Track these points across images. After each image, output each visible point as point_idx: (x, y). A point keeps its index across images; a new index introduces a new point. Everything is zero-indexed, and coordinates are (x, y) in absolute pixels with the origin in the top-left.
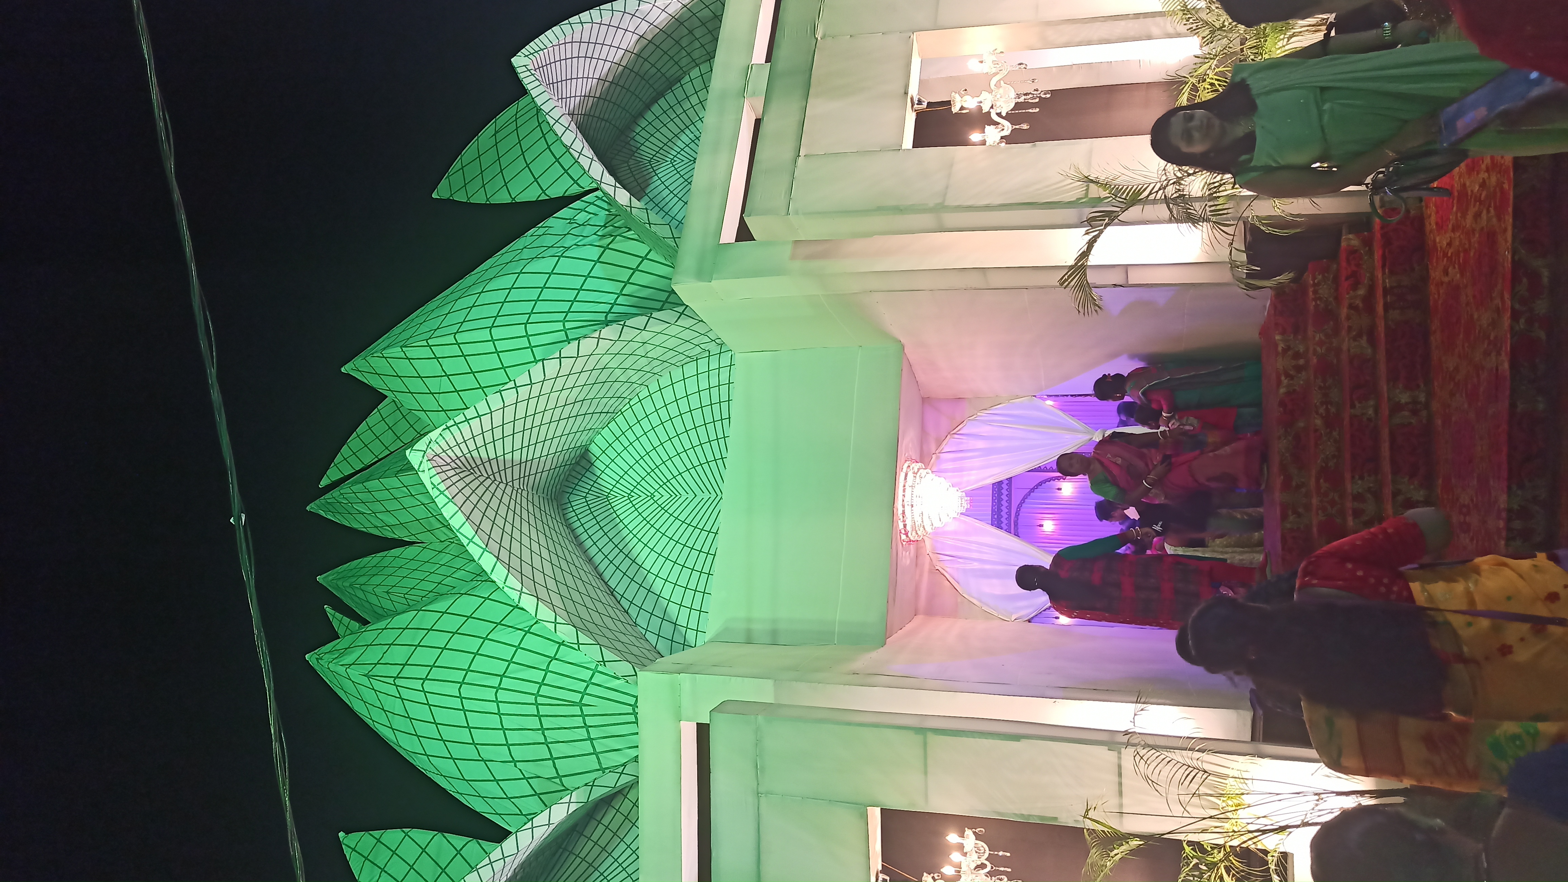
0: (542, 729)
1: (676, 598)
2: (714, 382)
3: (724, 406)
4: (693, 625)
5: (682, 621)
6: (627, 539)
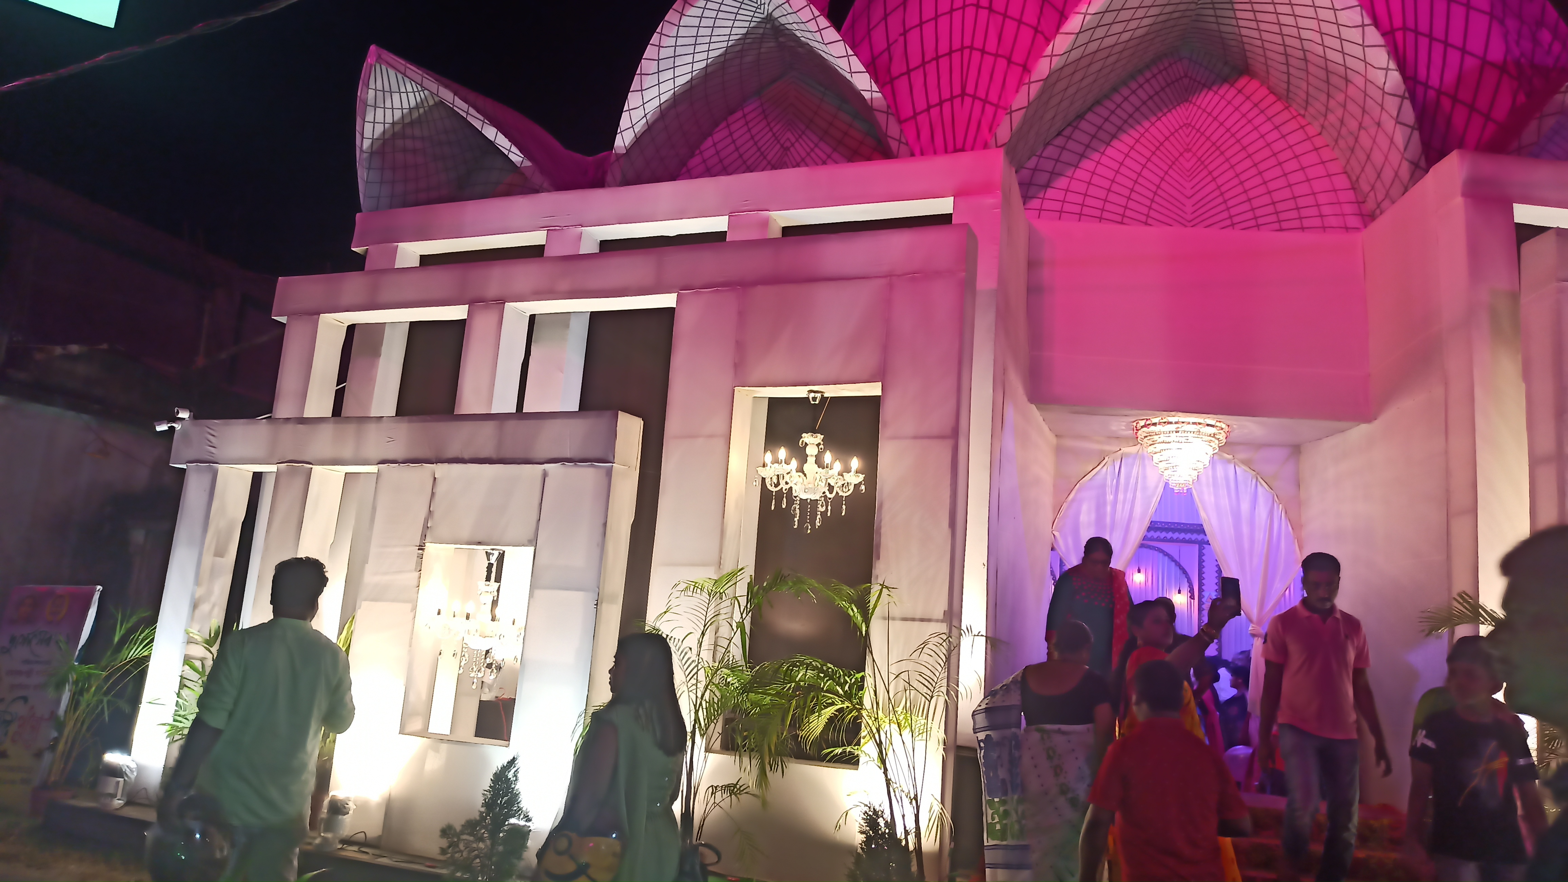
1: (1076, 186)
5: (1050, 193)
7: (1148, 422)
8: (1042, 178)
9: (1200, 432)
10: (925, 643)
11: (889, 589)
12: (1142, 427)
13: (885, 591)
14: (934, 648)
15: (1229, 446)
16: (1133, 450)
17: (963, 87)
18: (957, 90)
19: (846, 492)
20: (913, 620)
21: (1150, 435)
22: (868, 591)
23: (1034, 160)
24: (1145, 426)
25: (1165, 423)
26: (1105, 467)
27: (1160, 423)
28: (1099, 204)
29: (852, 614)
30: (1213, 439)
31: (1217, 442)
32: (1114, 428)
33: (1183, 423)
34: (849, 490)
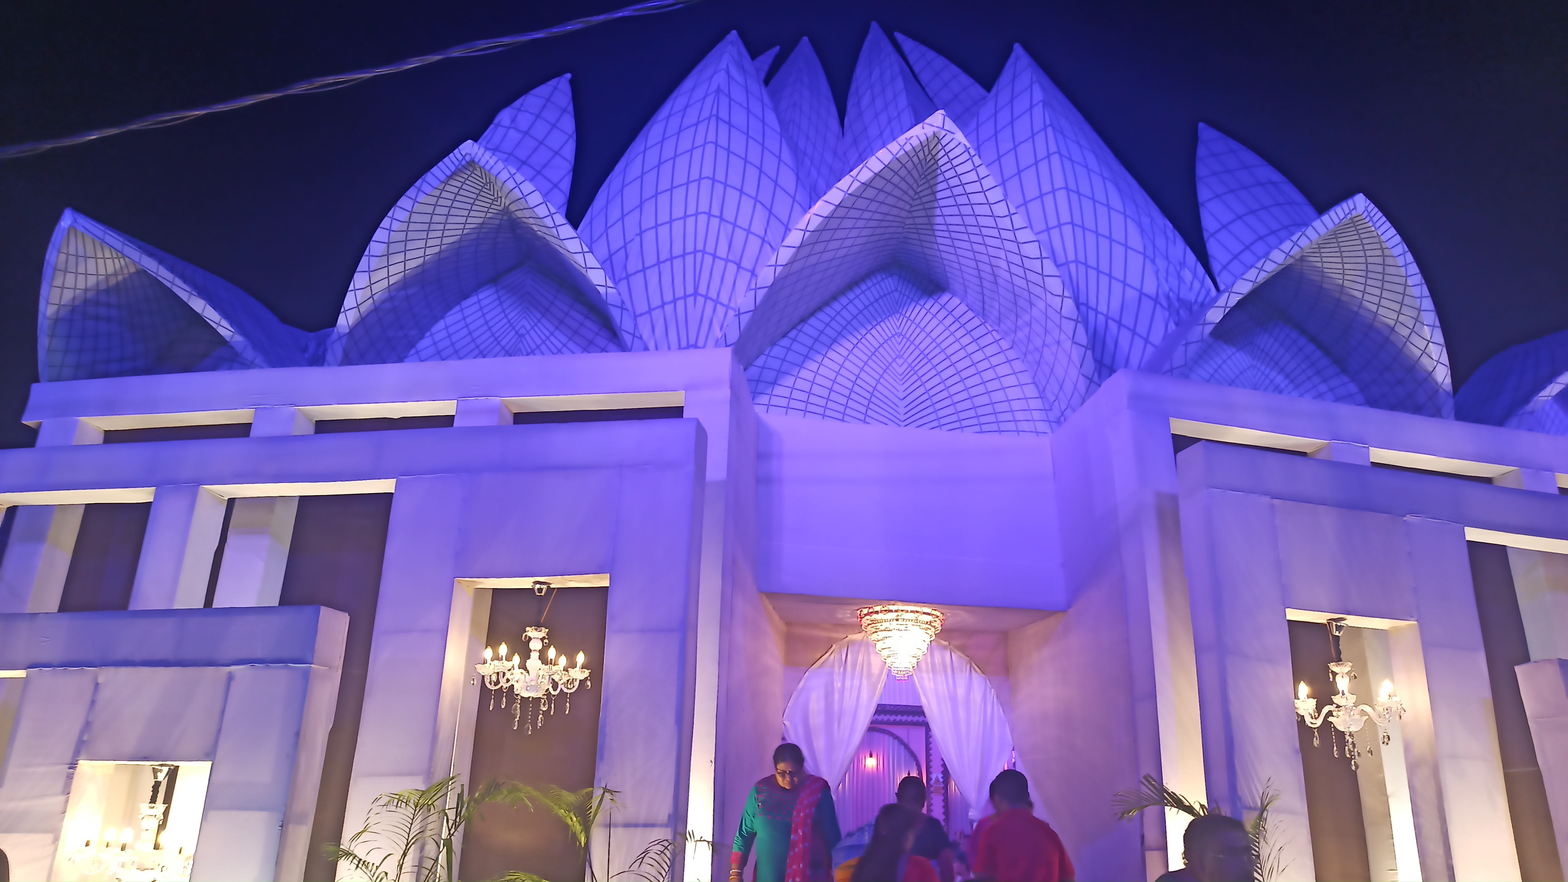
0: (671, 259)
1: (800, 384)
2: (1019, 416)
3: (994, 427)
4: (775, 401)
5: (778, 390)
6: (856, 334)
7: (871, 610)
8: (769, 376)
9: (917, 620)
10: (646, 852)
11: (613, 793)
12: (866, 615)
13: (608, 796)
14: (657, 857)
15: (946, 634)
16: (858, 637)
17: (696, 288)
18: (690, 290)
19: (570, 689)
20: (636, 825)
21: (874, 622)
22: (590, 796)
23: (762, 359)
24: (868, 614)
25: (886, 611)
26: (832, 656)
27: (881, 611)
28: (822, 402)
29: (570, 822)
30: (930, 627)
31: (933, 629)
32: (840, 616)
33: (902, 611)
34: (574, 687)
